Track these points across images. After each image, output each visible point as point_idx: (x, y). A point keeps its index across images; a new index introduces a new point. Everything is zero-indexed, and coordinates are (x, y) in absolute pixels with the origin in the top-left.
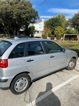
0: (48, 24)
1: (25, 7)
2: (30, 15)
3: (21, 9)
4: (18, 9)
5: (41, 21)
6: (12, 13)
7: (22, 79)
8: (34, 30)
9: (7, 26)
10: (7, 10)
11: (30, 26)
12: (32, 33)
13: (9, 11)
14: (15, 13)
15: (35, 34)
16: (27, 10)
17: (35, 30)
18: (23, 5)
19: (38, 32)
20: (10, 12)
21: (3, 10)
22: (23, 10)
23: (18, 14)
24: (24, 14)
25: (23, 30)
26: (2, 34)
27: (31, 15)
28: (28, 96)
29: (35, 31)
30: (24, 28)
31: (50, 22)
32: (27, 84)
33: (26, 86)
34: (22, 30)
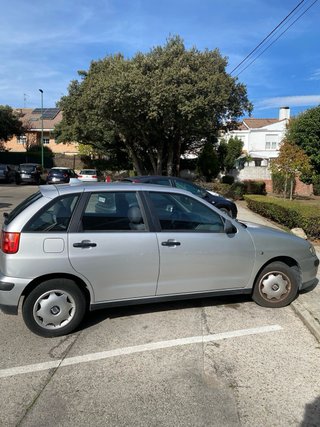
0: (303, 131)
1: (193, 75)
2: (210, 102)
3: (179, 83)
4: (169, 83)
5: (276, 120)
6: (144, 100)
7: (58, 294)
8: (239, 155)
9: (136, 144)
10: (130, 92)
11: (223, 140)
12: (231, 168)
13: (136, 93)
14: (154, 99)
15: (242, 171)
16: (201, 85)
17: (244, 156)
18: (186, 70)
19: (258, 162)
20: (139, 98)
21: (116, 90)
22: (185, 88)
23: (166, 100)
24: (189, 98)
25: (196, 157)
26: (122, 172)
27: (213, 102)
28: (66, 345)
29: (245, 160)
30: (198, 150)
31: (310, 121)
32: (72, 314)
33: (70, 318)
34: (191, 156)
